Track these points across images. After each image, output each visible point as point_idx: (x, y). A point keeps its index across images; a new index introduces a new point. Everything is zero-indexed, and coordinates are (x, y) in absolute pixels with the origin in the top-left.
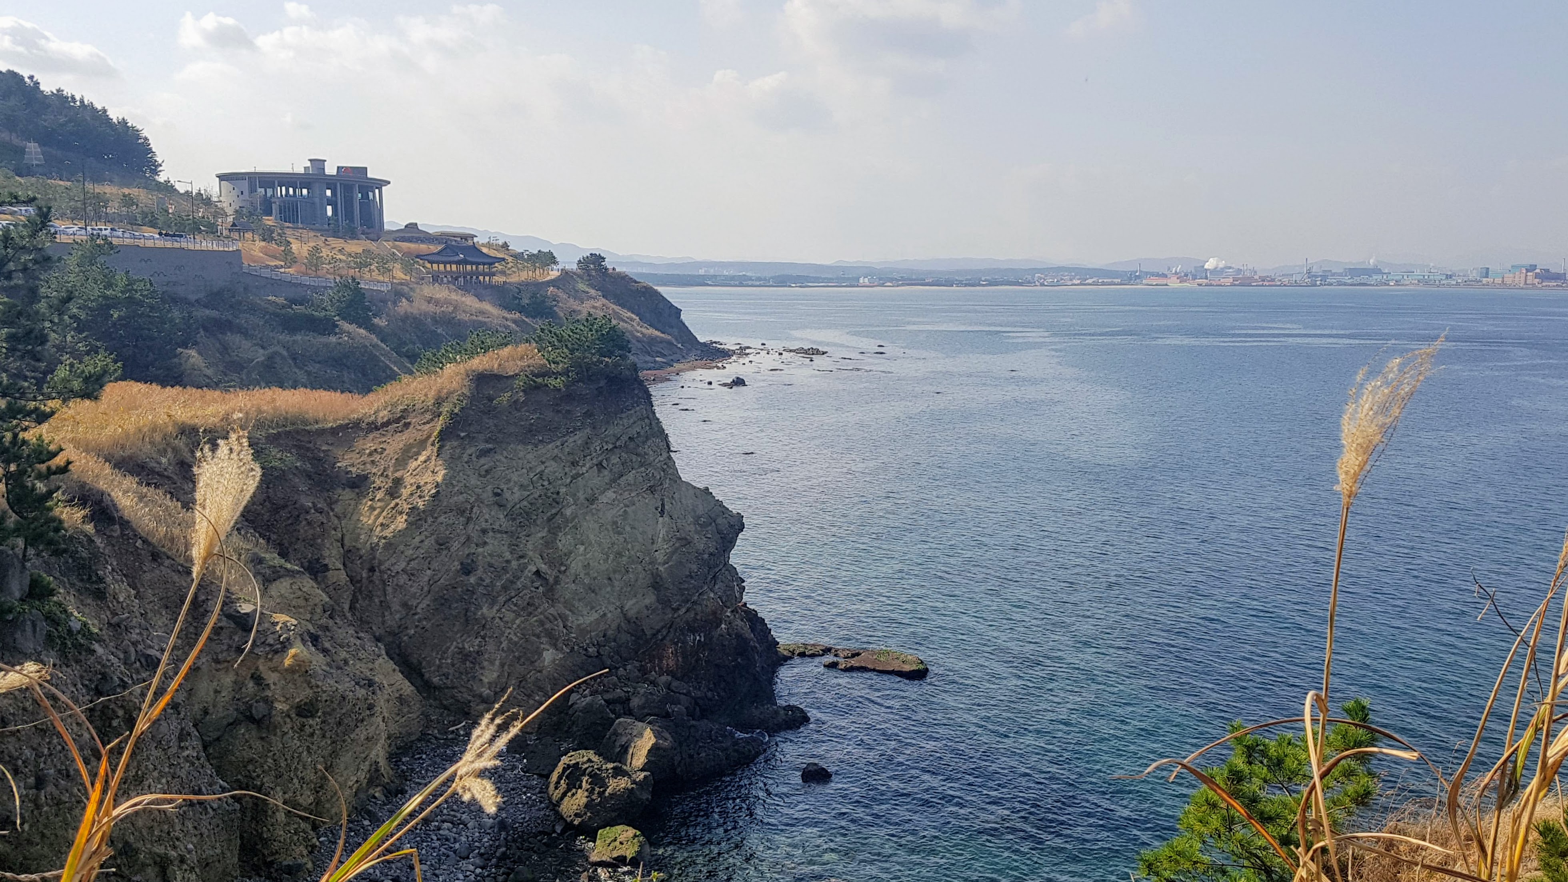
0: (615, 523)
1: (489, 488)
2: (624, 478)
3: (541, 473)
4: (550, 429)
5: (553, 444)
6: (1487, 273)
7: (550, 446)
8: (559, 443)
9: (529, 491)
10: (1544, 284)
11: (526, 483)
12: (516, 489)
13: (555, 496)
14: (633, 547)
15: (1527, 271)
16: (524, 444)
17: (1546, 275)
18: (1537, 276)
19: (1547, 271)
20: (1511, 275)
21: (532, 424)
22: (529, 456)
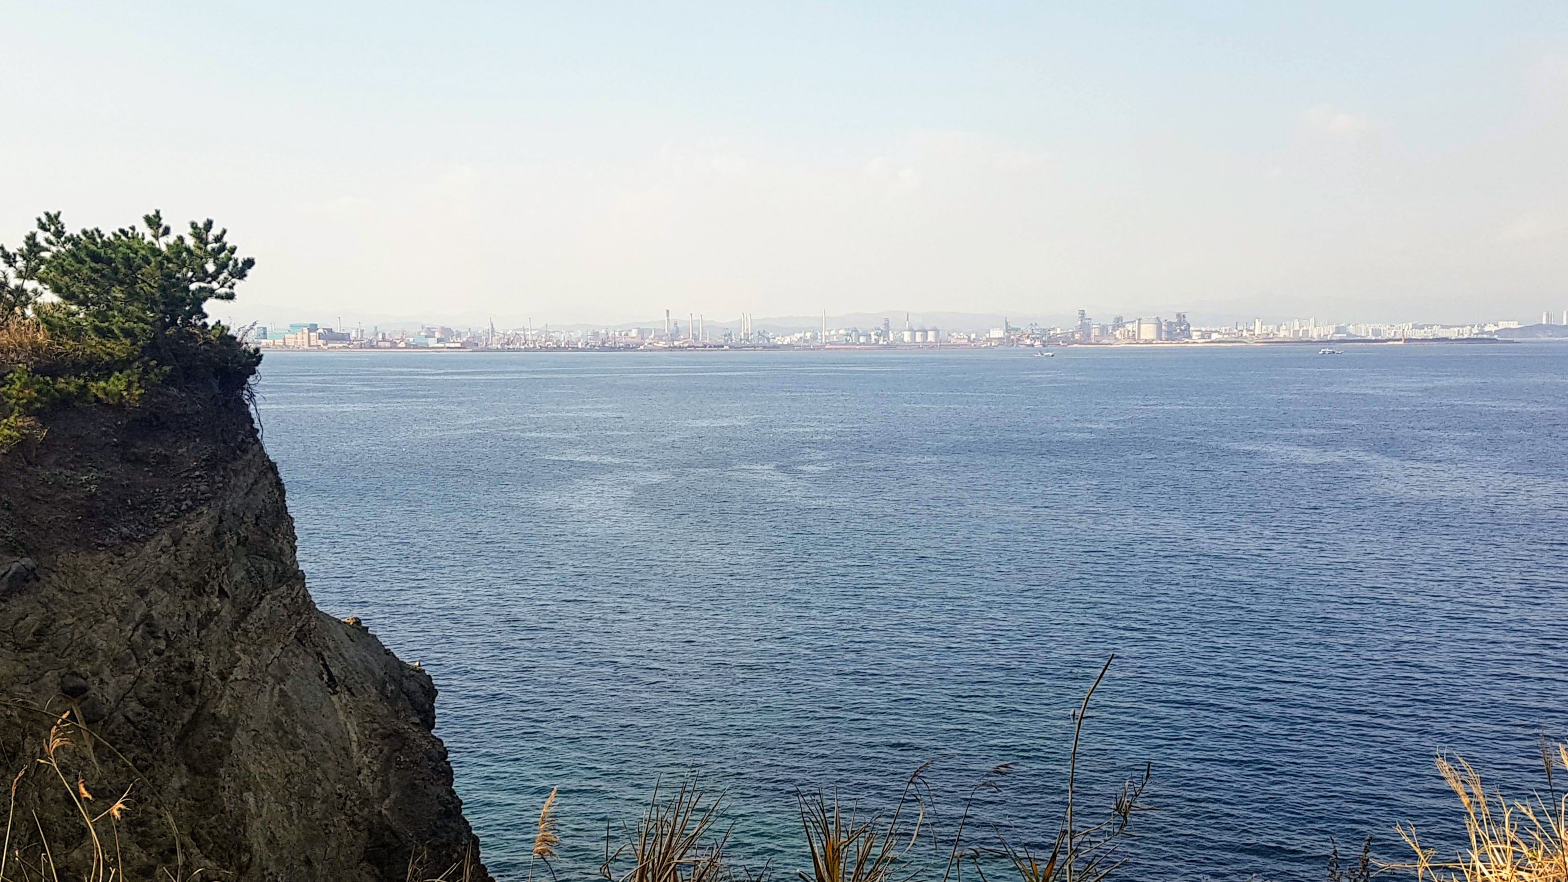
0: (278, 724)
1: (50, 678)
2: (255, 614)
3: (147, 620)
4: (133, 508)
5: (153, 543)
6: (265, 334)
7: (148, 549)
8: (166, 541)
9: (131, 671)
10: (330, 345)
11: (122, 650)
12: (107, 671)
13: (184, 676)
14: (324, 773)
15: (310, 331)
16: (91, 550)
17: (330, 336)
18: (320, 337)
19: (330, 330)
20: (293, 336)
21: (92, 497)
22: (110, 582)
